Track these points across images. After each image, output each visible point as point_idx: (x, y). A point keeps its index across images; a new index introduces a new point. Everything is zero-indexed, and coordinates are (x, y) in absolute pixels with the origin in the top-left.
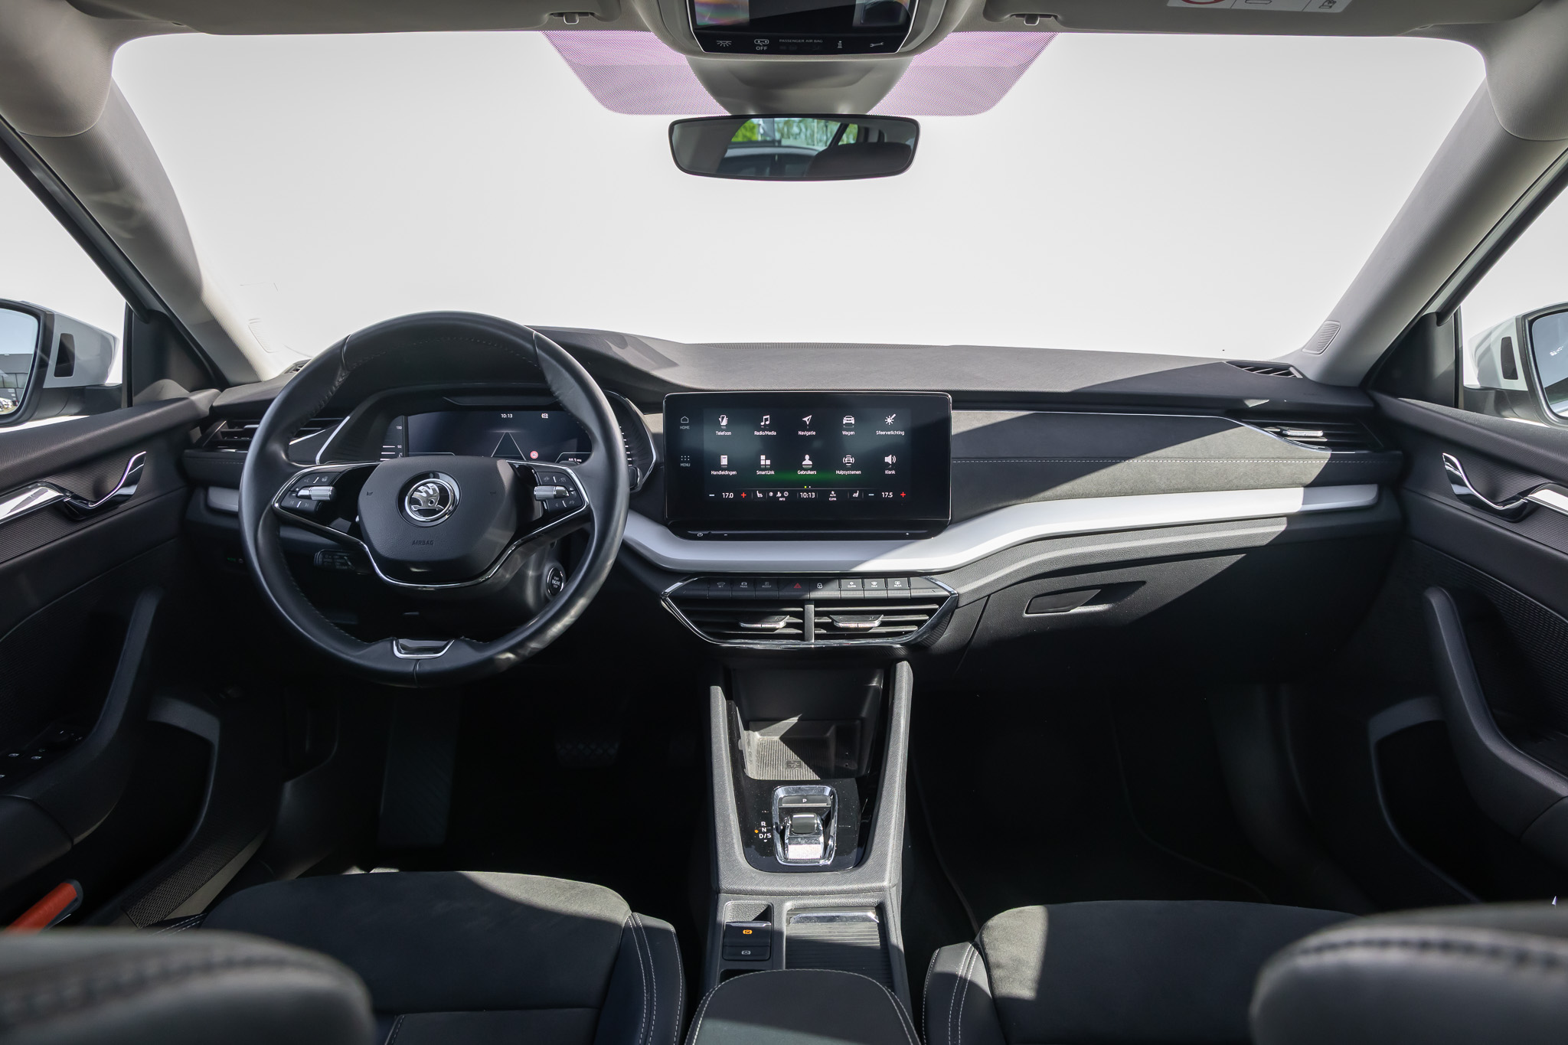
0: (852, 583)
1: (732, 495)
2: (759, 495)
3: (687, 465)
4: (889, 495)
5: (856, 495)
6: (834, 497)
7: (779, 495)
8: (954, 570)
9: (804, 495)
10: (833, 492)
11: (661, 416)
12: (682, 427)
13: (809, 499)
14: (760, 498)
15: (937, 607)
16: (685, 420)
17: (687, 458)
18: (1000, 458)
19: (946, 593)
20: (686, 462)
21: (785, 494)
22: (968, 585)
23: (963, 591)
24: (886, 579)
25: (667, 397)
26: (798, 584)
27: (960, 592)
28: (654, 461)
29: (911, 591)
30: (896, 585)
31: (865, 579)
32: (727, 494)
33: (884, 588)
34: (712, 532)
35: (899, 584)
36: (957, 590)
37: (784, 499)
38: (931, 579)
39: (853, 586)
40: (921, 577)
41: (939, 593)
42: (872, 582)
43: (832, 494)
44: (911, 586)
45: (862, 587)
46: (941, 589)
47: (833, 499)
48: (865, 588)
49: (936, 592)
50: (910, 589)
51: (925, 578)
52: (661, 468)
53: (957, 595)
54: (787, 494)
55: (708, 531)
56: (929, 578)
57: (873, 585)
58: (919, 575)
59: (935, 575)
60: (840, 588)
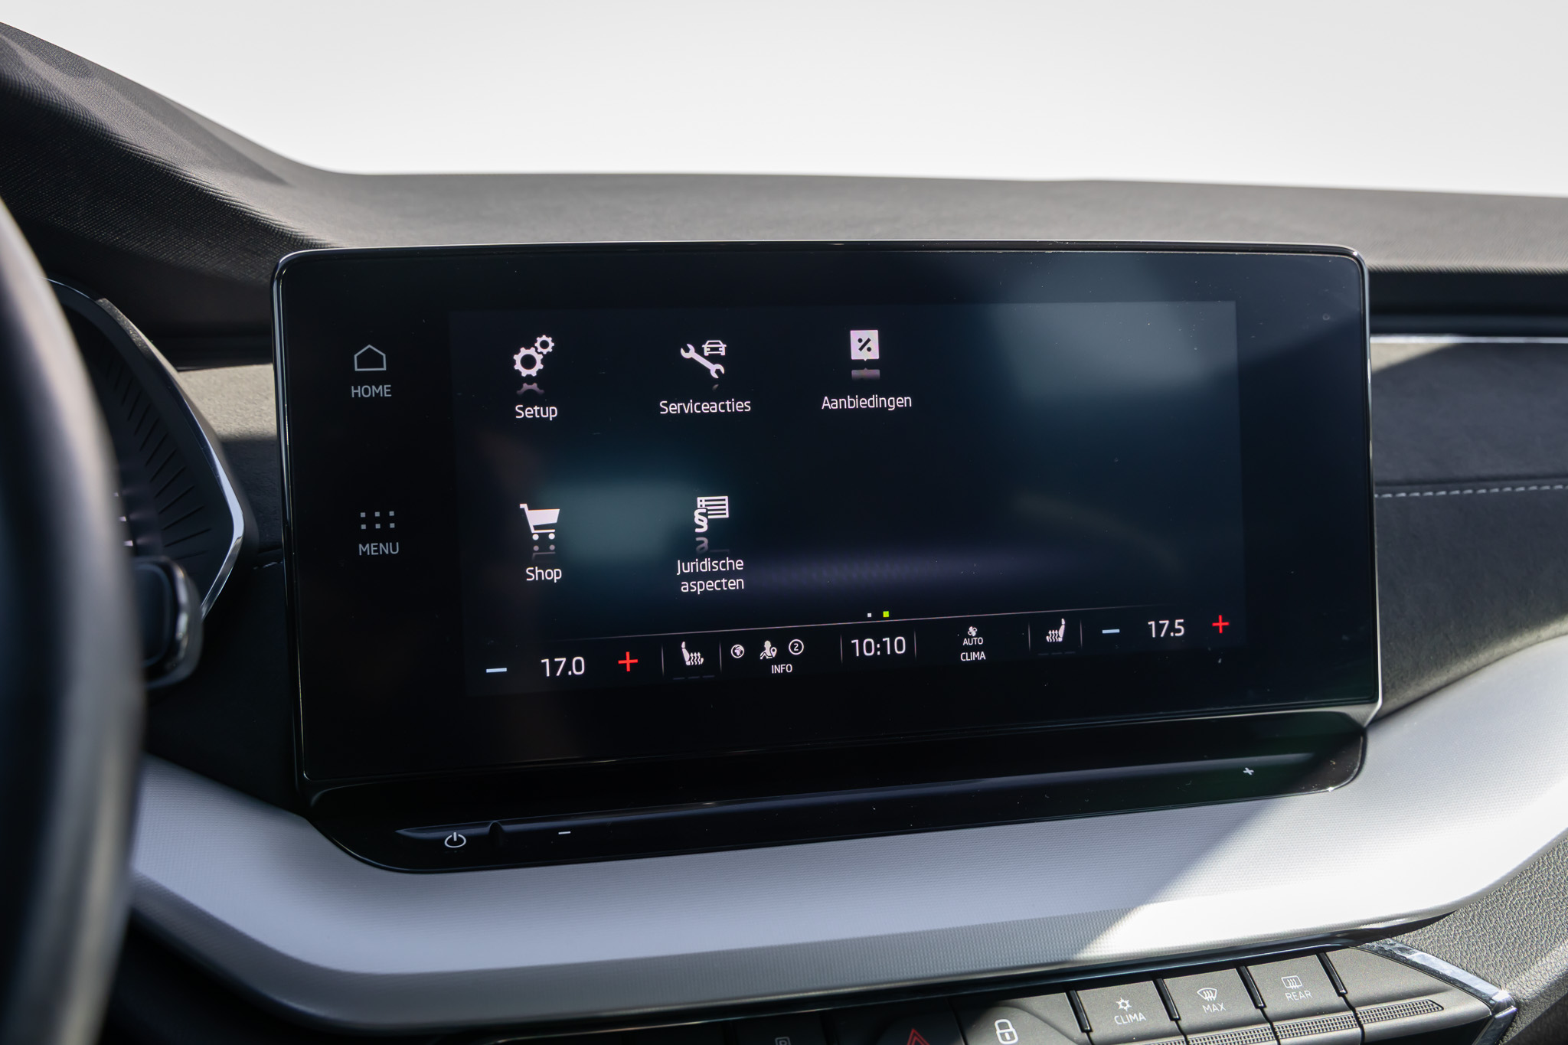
0: (1124, 1004)
1: (578, 666)
2: (691, 658)
3: (386, 549)
4: (1171, 628)
5: (1058, 635)
6: (976, 648)
7: (769, 651)
8: (1448, 915)
9: (866, 648)
10: (972, 631)
11: (267, 370)
12: (358, 391)
13: (883, 662)
14: (693, 667)
16: (370, 359)
17: (385, 520)
18: (1481, 480)
19: (1475, 1006)
20: (383, 536)
21: (793, 647)
22: (1540, 963)
23: (1530, 990)
24: (1243, 968)
25: (289, 264)
26: (914, 1035)
27: (1520, 995)
28: (240, 540)
29: (1356, 1015)
30: (1291, 990)
31: (1167, 981)
32: (561, 662)
33: (1253, 1012)
34: (507, 828)
35: (1298, 986)
36: (1508, 986)
37: (789, 668)
38: (1399, 953)
39: (1131, 1018)
40: (1363, 949)
41: (1457, 1007)
42: (1198, 992)
43: (971, 637)
44: (1347, 993)
45: (1172, 1019)
46: (1457, 993)
47: (974, 656)
48: (1184, 1024)
49: (1443, 1009)
50: (1351, 1007)
51: (1376, 952)
52: (273, 563)
53: (1513, 1009)
54: (800, 648)
55: (489, 823)
56: (1387, 948)
57: (1206, 1003)
58: (1351, 941)
59: (1404, 933)
60: (1088, 1032)
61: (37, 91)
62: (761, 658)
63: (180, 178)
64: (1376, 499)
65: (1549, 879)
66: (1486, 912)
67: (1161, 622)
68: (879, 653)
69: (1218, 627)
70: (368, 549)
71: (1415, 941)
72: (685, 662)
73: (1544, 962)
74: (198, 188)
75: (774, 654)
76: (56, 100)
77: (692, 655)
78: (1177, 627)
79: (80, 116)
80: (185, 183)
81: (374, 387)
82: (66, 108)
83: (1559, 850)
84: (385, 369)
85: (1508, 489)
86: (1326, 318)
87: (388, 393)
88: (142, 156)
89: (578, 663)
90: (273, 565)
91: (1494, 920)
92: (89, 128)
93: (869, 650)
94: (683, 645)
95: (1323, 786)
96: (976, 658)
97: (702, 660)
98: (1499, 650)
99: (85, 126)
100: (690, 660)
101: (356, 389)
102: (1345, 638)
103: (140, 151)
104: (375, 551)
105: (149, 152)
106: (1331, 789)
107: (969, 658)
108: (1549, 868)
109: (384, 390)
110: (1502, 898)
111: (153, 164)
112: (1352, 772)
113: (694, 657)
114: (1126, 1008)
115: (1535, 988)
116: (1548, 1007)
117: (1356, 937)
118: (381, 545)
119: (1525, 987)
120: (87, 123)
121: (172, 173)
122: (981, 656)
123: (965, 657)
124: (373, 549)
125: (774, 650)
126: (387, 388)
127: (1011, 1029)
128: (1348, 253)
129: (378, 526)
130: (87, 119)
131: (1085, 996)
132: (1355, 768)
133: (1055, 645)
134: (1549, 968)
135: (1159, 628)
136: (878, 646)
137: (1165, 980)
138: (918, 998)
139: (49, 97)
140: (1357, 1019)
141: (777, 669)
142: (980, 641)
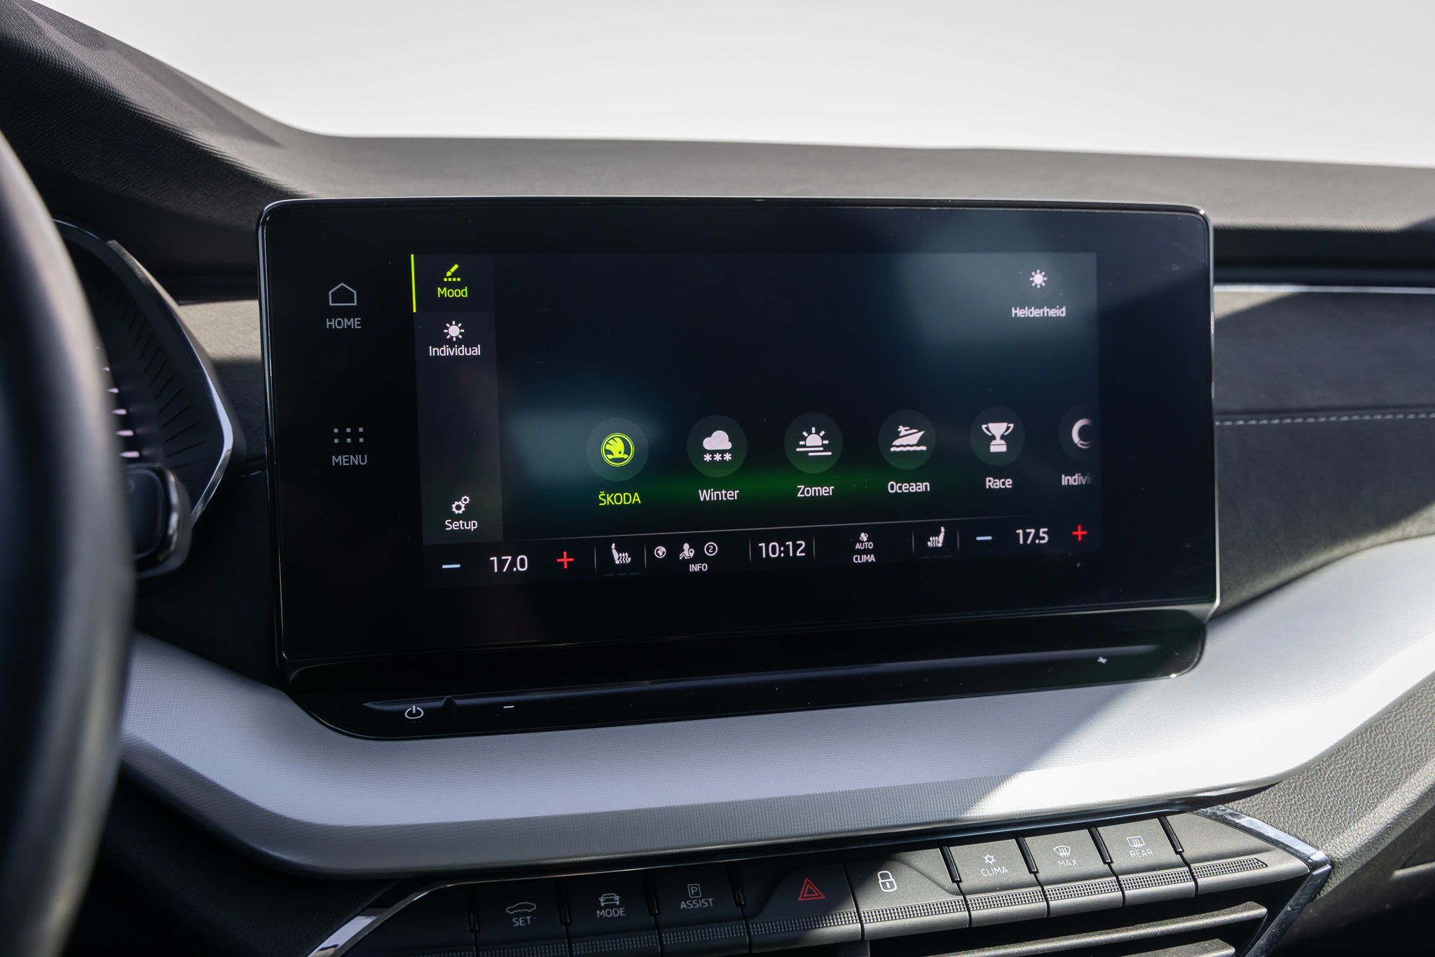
0: (989, 859)
1: (522, 564)
2: (620, 558)
3: (356, 460)
4: (1037, 536)
5: (938, 541)
6: (867, 552)
7: (687, 552)
8: (1273, 785)
9: (771, 550)
10: (864, 537)
11: (253, 305)
12: (332, 323)
13: (786, 560)
14: (622, 566)
15: (1264, 910)
16: (342, 296)
17: (355, 435)
19: (1295, 865)
20: (354, 449)
21: (708, 549)
22: (1352, 827)
23: (1344, 851)
24: (1093, 829)
25: (272, 212)
26: (807, 882)
27: (1334, 855)
28: (229, 452)
29: (1191, 870)
30: (1134, 849)
31: (1028, 840)
32: (507, 560)
33: (1101, 867)
34: (459, 702)
35: (1141, 845)
36: (1324, 847)
37: (705, 566)
38: (1230, 818)
39: (996, 870)
40: (1197, 814)
41: (1279, 865)
42: (1054, 849)
43: (862, 542)
44: (1183, 851)
45: (1031, 872)
46: (1279, 853)
47: (865, 558)
48: (1041, 876)
49: (1267, 866)
50: (1187, 864)
51: (1209, 817)
52: (259, 472)
53: (1328, 867)
54: (714, 550)
55: (443, 698)
56: (1219, 813)
57: (1061, 858)
58: (1188, 807)
59: (1234, 801)
60: (958, 882)
61: (52, 56)
62: (681, 558)
63: (178, 135)
64: (1218, 426)
65: (1362, 756)
66: (1307, 783)
67: (1028, 531)
68: (782, 555)
69: (1077, 535)
70: (339, 460)
71: (1244, 807)
72: (614, 561)
73: (1356, 827)
74: (195, 144)
75: (692, 555)
76: (69, 65)
77: (620, 555)
78: (1041, 535)
79: (90, 79)
80: (183, 140)
81: (346, 319)
82: (78, 72)
83: (1371, 731)
84: (355, 304)
85: (1333, 419)
86: (1176, 268)
87: (358, 325)
88: (145, 116)
89: (522, 560)
90: (258, 474)
91: (1313, 791)
92: (98, 90)
93: (774, 552)
94: (614, 545)
95: (1166, 673)
96: (867, 560)
97: (630, 559)
98: (1323, 557)
99: (95, 89)
100: (619, 559)
101: (330, 321)
102: (1188, 546)
103: (143, 111)
104: (346, 462)
105: (151, 112)
106: (1173, 676)
107: (861, 560)
108: (1362, 747)
109: (355, 323)
110: (1320, 772)
111: (155, 123)
112: (1192, 661)
113: (623, 557)
114: (991, 862)
115: (1348, 849)
116: (1360, 866)
117: (1192, 803)
118: (351, 456)
119: (1339, 848)
120: (96, 85)
121: (171, 130)
122: (871, 558)
123: (857, 559)
124: (344, 460)
125: (691, 552)
126: (358, 321)
127: (892, 879)
128: (1196, 212)
129: (349, 440)
130: (96, 82)
131: (956, 852)
132: (1194, 658)
133: (936, 549)
134: (1360, 833)
135: (1026, 535)
136: (782, 549)
137: (1026, 839)
138: (811, 852)
139: (62, 62)
140: (1192, 874)
141: (694, 568)
142: (871, 545)
